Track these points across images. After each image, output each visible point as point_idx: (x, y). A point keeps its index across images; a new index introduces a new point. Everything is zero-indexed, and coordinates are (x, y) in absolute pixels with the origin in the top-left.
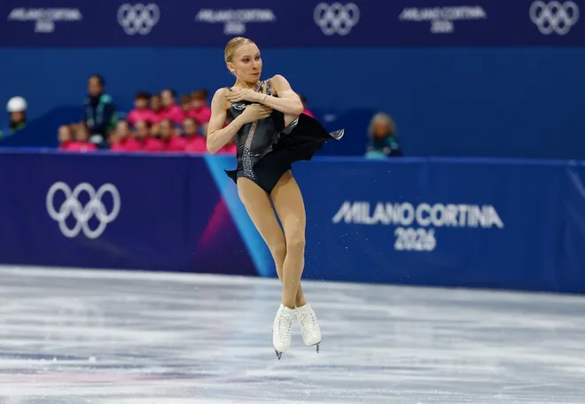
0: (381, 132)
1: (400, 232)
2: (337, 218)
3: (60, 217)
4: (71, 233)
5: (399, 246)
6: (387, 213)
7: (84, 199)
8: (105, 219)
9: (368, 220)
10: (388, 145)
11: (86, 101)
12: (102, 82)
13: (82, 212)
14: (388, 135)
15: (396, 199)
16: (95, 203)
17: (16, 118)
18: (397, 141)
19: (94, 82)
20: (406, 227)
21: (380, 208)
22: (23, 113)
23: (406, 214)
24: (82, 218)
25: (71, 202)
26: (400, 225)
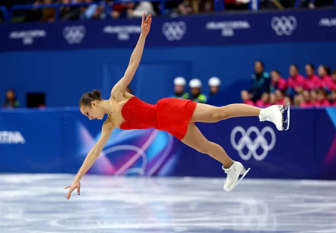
3: (239, 148)
4: (246, 157)
7: (253, 136)
8: (267, 148)
11: (254, 77)
12: (263, 65)
13: (251, 145)
16: (260, 139)
17: (214, 90)
19: (258, 65)
22: (218, 87)
25: (246, 139)
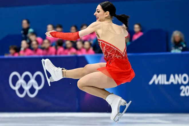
0: (177, 40)
1: (182, 87)
2: (151, 83)
3: (16, 88)
4: (22, 96)
5: (182, 94)
6: (176, 79)
7: (27, 79)
8: (37, 88)
9: (166, 83)
10: (182, 46)
11: (22, 32)
12: (28, 22)
13: (26, 86)
14: (181, 41)
15: (180, 72)
16: (33, 81)
18: (185, 43)
20: (185, 85)
21: (172, 76)
23: (185, 79)
24: (27, 88)
25: (21, 81)
26: (182, 84)
